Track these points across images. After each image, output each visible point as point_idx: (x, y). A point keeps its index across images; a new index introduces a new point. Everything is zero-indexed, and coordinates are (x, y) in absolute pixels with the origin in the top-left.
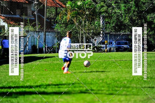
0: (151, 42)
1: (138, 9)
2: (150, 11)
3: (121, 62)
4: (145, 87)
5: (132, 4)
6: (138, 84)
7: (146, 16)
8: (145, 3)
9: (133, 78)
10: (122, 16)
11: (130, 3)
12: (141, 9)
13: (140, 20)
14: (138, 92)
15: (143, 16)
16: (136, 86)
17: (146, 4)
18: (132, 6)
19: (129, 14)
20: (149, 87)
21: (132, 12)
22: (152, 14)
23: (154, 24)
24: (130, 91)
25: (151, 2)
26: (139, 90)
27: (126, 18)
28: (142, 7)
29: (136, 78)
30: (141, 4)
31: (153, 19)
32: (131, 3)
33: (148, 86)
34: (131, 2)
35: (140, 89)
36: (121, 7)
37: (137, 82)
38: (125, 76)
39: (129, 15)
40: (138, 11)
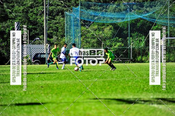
2: (1, 19)
22: (4, 23)
23: (6, 34)
25: (2, 9)
31: (5, 28)
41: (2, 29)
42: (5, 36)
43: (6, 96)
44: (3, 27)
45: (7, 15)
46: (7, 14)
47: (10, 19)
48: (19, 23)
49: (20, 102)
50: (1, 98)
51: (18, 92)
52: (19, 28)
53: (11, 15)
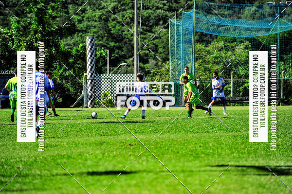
0: (69, 90)
1: (44, 28)
2: (65, 32)
3: (11, 128)
4: (57, 175)
5: (31, 18)
6: (45, 170)
7: (58, 41)
8: (56, 17)
9: (36, 159)
10: (13, 40)
11: (26, 16)
12: (48, 27)
13: (48, 48)
14: (44, 184)
15: (53, 42)
16: (41, 173)
17: (58, 19)
18: (31, 22)
19: (27, 36)
20: (65, 175)
21: (32, 33)
22: (69, 38)
23: (73, 56)
24: (30, 182)
25: (67, 15)
26: (45, 180)
27: (21, 43)
28: (50, 24)
29: (41, 157)
30: (49, 19)
31: (71, 47)
32: (29, 15)
33: (64, 172)
34: (29, 13)
35: (48, 178)
36: (11, 23)
37: (43, 164)
38: (20, 154)
39: (27, 39)
40: (44, 31)
41: (66, 48)
42: (71, 60)
43: (72, 160)
44: (67, 45)
45: (74, 26)
46: (74, 24)
47: (79, 31)
48: (93, 38)
49: (95, 170)
50: (65, 163)
51: (92, 152)
52: (94, 47)
53: (81, 25)
